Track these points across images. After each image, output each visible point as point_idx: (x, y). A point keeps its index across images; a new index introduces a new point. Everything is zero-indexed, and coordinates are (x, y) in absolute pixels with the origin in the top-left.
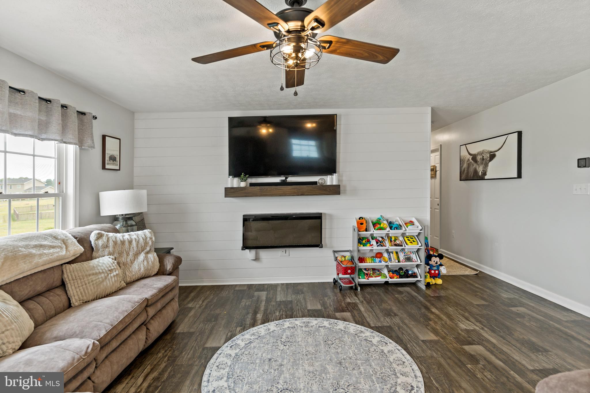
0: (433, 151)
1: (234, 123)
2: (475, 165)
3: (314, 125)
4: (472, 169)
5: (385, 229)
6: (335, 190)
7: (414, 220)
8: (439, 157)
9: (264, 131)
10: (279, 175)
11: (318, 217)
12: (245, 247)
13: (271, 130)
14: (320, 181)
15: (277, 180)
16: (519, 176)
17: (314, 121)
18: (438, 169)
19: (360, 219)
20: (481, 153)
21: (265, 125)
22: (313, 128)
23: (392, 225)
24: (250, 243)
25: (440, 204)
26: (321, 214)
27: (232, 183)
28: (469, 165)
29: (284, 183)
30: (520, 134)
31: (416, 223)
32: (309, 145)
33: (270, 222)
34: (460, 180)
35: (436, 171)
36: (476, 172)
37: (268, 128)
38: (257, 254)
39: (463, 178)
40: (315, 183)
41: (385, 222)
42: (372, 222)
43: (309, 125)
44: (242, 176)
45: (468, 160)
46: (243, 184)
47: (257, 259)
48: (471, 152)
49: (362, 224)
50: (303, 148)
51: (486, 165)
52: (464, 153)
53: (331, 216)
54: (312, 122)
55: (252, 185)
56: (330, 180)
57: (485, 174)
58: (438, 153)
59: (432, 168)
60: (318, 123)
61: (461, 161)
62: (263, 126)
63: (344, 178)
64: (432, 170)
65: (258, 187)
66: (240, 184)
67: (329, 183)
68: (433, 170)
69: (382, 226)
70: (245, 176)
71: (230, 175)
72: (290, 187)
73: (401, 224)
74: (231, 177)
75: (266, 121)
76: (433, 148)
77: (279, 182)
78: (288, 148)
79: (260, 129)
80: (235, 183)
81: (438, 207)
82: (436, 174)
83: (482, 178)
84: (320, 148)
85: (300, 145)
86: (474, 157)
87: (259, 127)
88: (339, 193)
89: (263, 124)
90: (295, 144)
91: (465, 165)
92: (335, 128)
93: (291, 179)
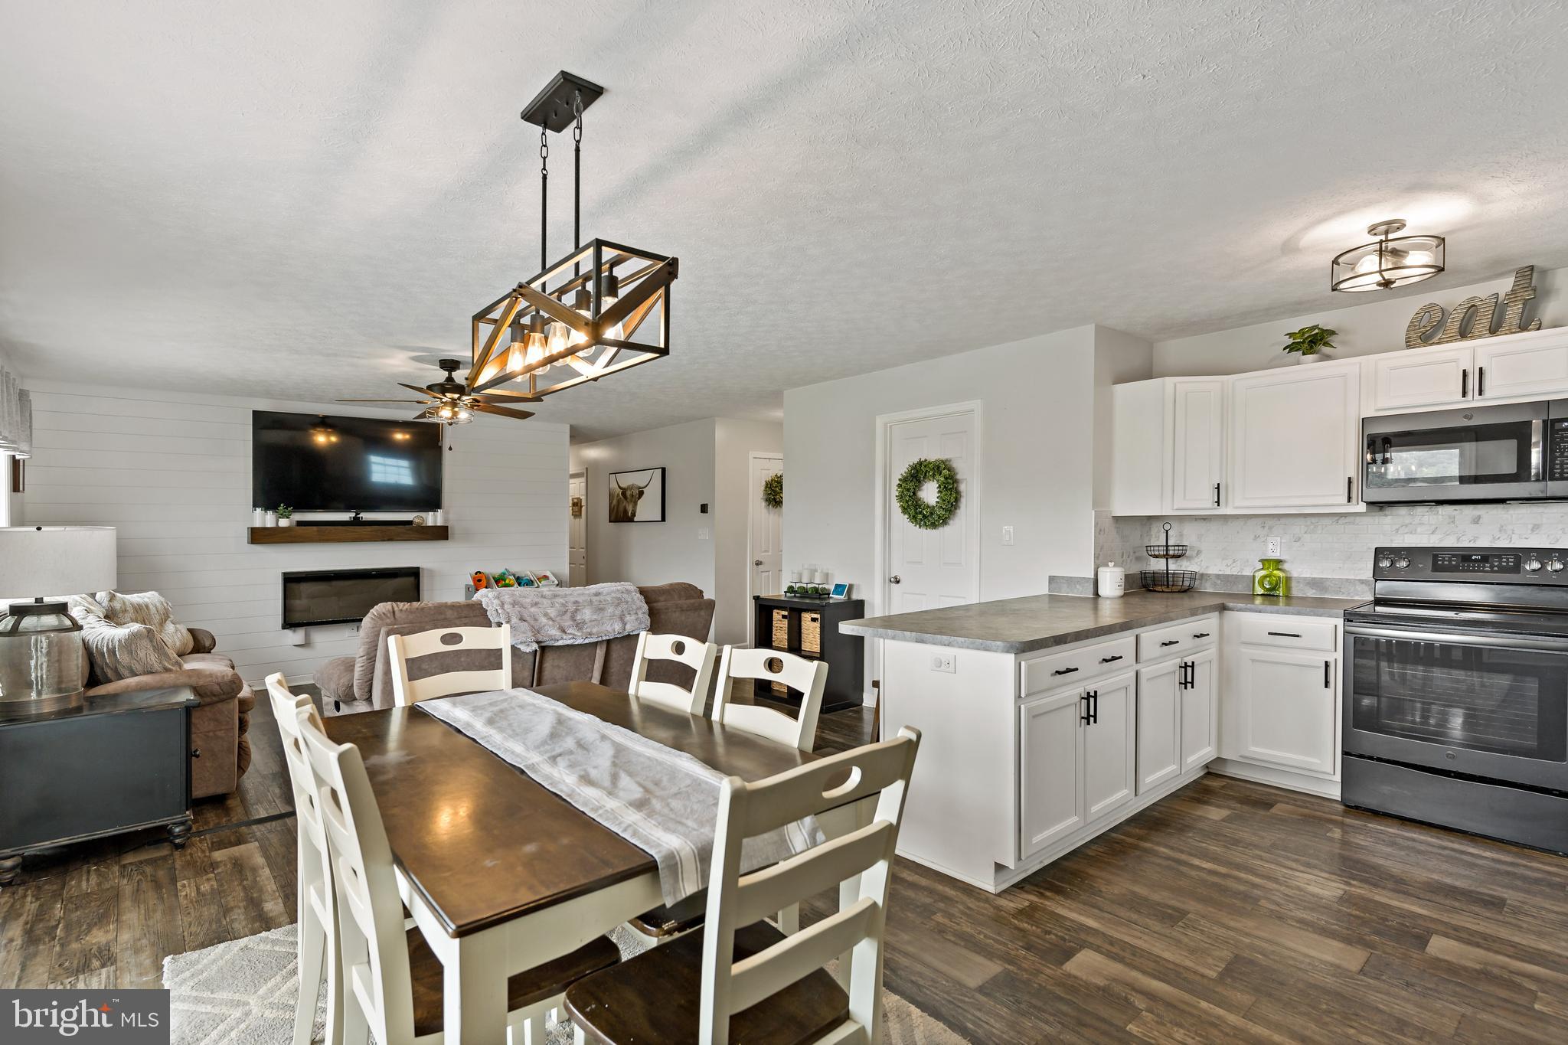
0: (573, 476)
1: (262, 421)
2: (625, 502)
3: (407, 437)
4: (621, 509)
5: (512, 586)
6: (441, 533)
7: (548, 574)
8: (584, 485)
9: (322, 439)
10: (347, 509)
11: (414, 573)
12: (289, 624)
13: (333, 439)
14: (417, 520)
15: (346, 516)
16: (663, 519)
17: (408, 430)
18: (584, 503)
19: (476, 573)
20: (631, 487)
21: (323, 429)
22: (406, 440)
23: (519, 581)
24: (297, 617)
25: (587, 557)
26: (419, 568)
27: (264, 521)
28: (619, 501)
29: (356, 522)
30: (664, 470)
31: (552, 578)
32: (398, 467)
33: (334, 583)
34: (610, 522)
35: (581, 507)
36: (625, 511)
37: (328, 434)
38: (307, 636)
39: (612, 518)
40: (410, 523)
41: (512, 577)
42: (494, 578)
43: (399, 436)
44: (281, 508)
45: (618, 494)
46: (284, 523)
47: (306, 644)
48: (621, 486)
49: (480, 580)
50: (389, 469)
51: (636, 504)
52: (614, 485)
53: (431, 572)
54: (404, 433)
55: (300, 523)
56: (432, 519)
57: (634, 515)
58: (583, 480)
59: (576, 501)
60: (414, 435)
61: (611, 496)
62: (319, 431)
63: (451, 516)
64: (574, 504)
65: (315, 528)
66: (277, 521)
67: (430, 523)
68: (577, 504)
69: (507, 582)
70: (286, 508)
71: (255, 505)
72: (369, 528)
73: (532, 579)
74: (259, 510)
75: (325, 423)
76: (572, 470)
77: (348, 519)
78: (364, 469)
79: (313, 435)
80: (266, 519)
81: (583, 561)
82: (580, 511)
83: (631, 520)
84: (416, 472)
85: (385, 465)
86: (624, 491)
87: (312, 431)
88: (446, 538)
89: (319, 427)
90: (375, 463)
91: (615, 502)
92: (440, 444)
93: (366, 516)
